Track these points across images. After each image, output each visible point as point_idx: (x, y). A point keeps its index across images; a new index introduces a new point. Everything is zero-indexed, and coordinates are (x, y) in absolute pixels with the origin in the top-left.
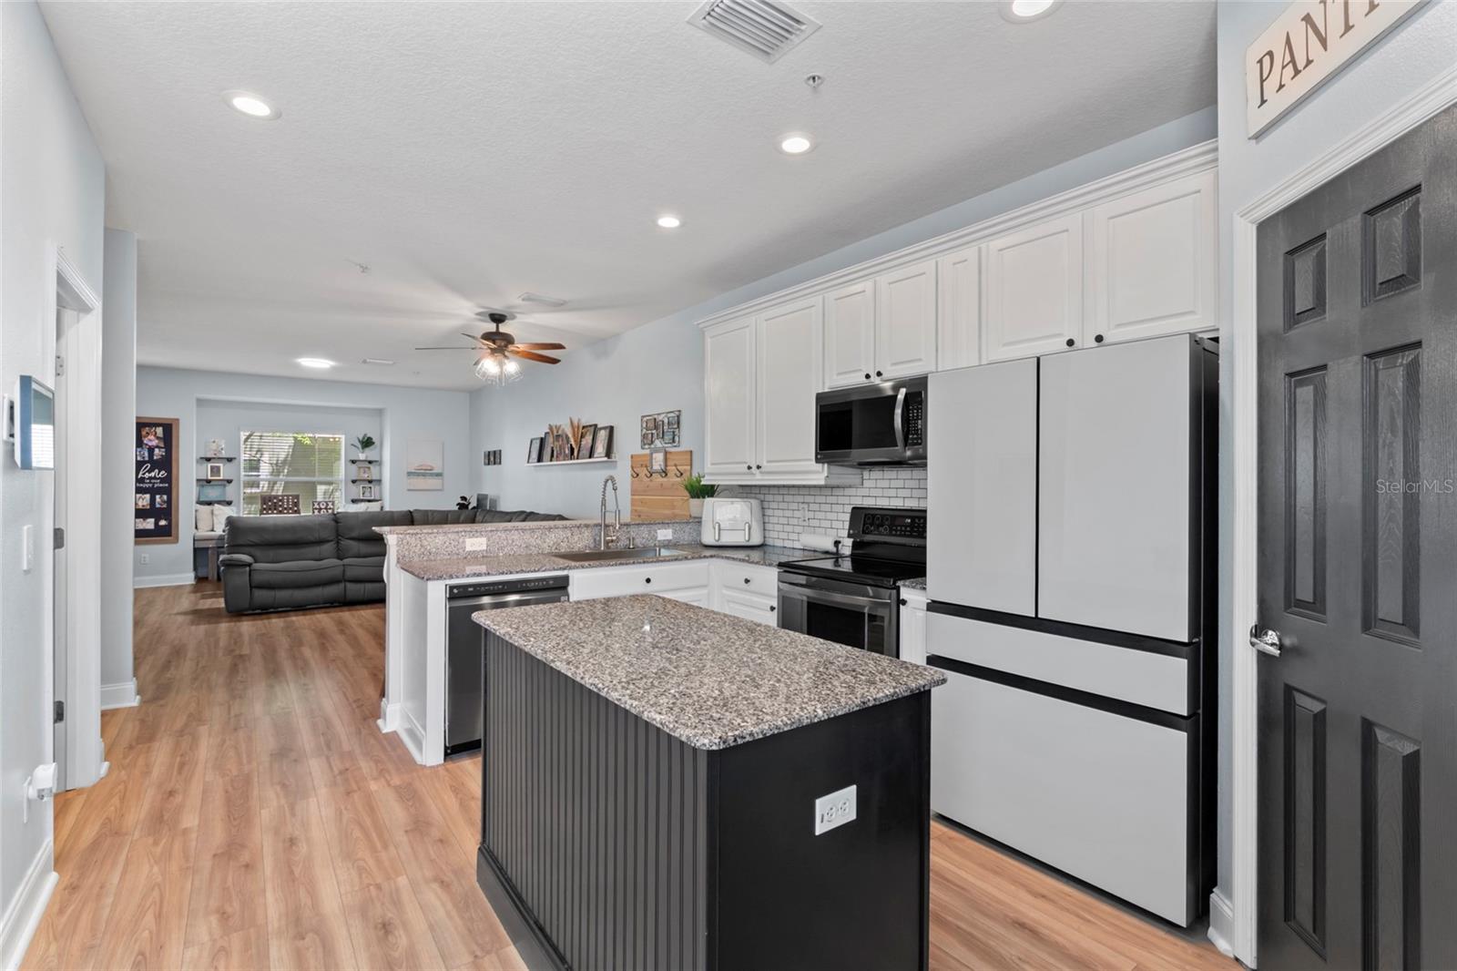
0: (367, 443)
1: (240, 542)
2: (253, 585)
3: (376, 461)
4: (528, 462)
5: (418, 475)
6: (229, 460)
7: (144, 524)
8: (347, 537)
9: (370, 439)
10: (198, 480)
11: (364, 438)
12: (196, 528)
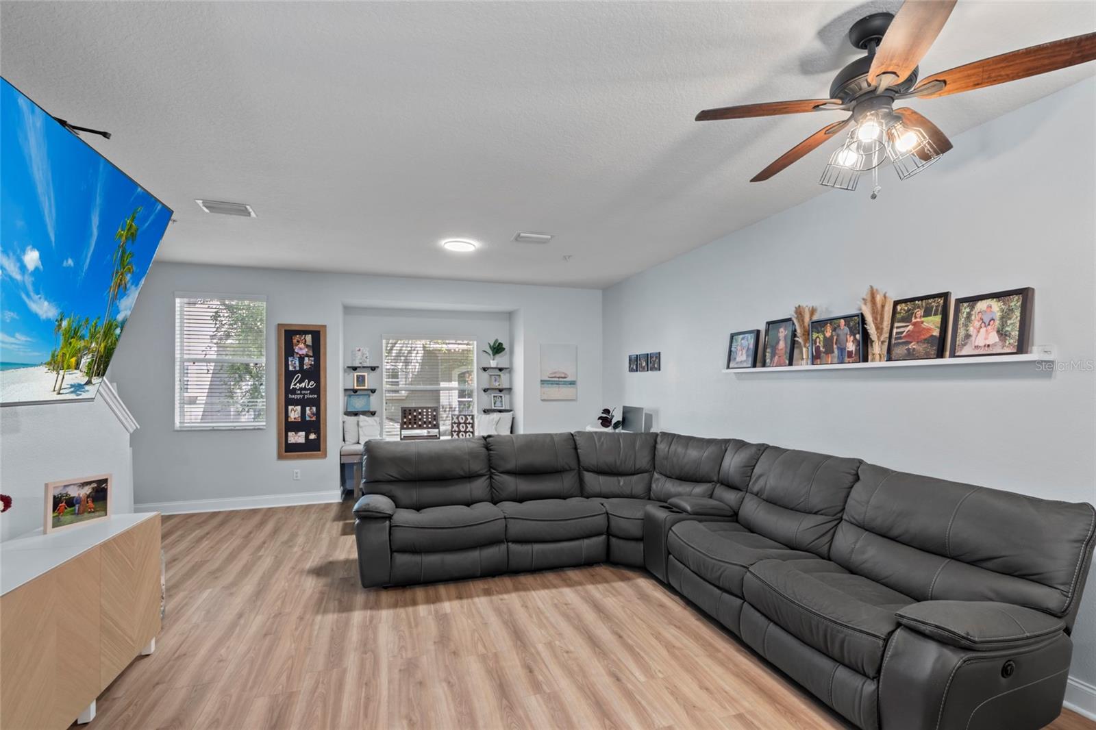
0: (498, 349)
1: (379, 476)
2: (394, 548)
3: (506, 368)
4: (728, 367)
5: (552, 383)
6: (373, 369)
7: (296, 438)
8: (501, 470)
9: (500, 344)
10: (346, 390)
11: (495, 344)
12: (344, 440)
